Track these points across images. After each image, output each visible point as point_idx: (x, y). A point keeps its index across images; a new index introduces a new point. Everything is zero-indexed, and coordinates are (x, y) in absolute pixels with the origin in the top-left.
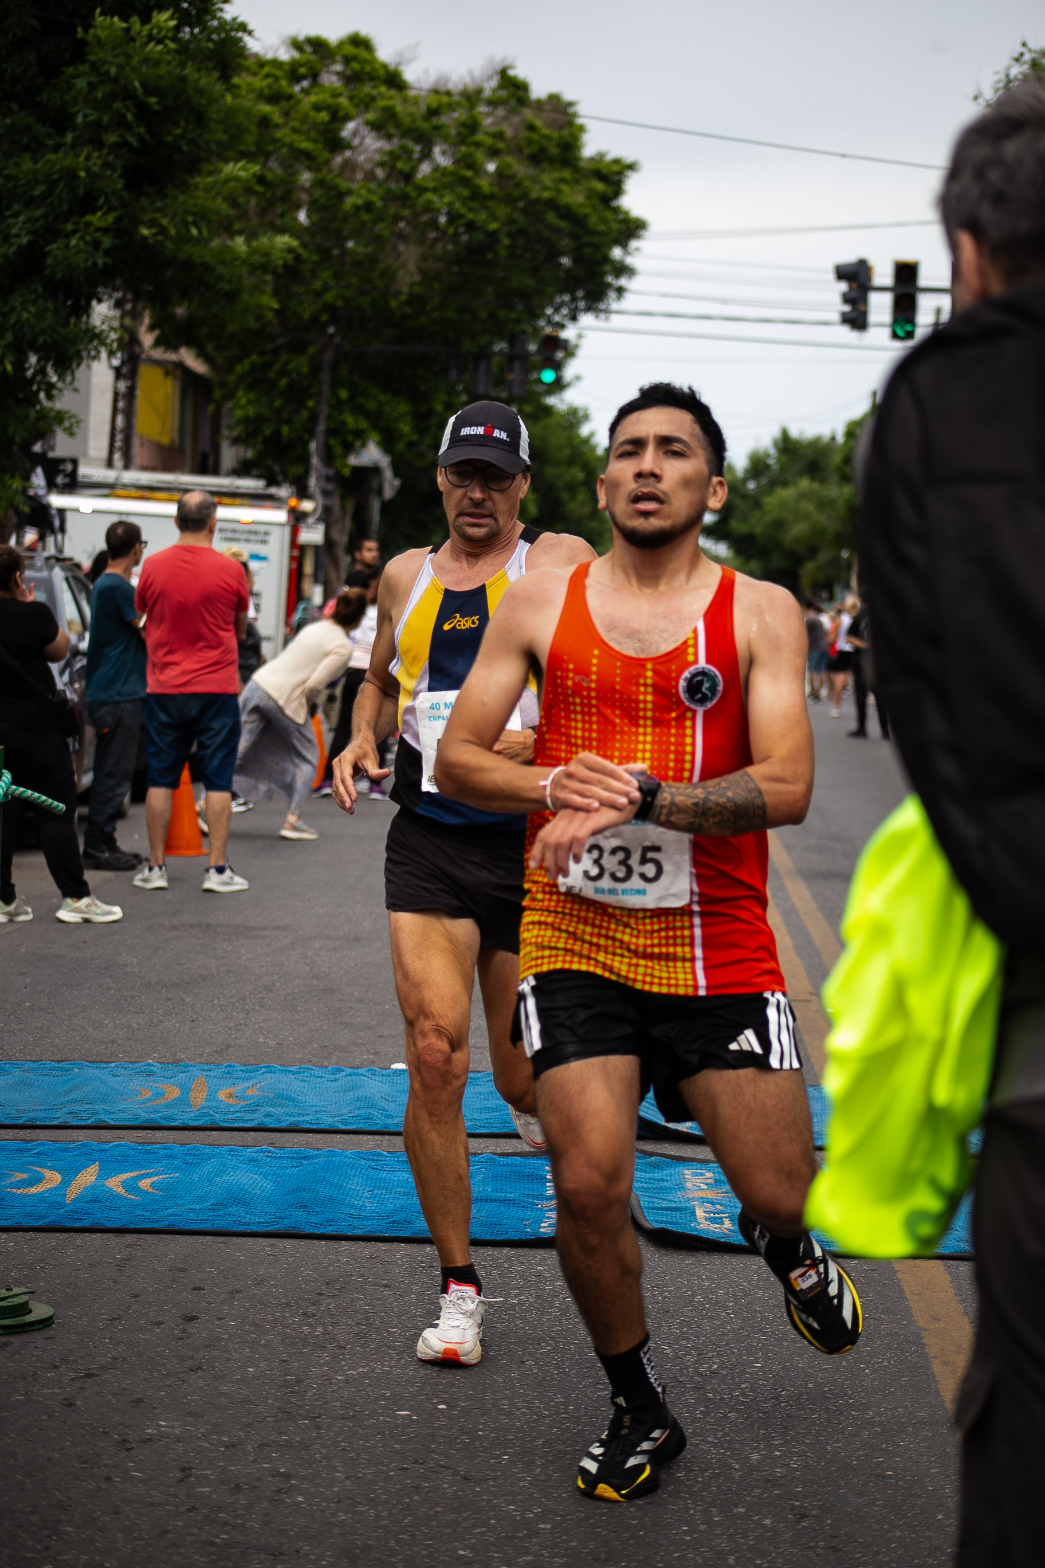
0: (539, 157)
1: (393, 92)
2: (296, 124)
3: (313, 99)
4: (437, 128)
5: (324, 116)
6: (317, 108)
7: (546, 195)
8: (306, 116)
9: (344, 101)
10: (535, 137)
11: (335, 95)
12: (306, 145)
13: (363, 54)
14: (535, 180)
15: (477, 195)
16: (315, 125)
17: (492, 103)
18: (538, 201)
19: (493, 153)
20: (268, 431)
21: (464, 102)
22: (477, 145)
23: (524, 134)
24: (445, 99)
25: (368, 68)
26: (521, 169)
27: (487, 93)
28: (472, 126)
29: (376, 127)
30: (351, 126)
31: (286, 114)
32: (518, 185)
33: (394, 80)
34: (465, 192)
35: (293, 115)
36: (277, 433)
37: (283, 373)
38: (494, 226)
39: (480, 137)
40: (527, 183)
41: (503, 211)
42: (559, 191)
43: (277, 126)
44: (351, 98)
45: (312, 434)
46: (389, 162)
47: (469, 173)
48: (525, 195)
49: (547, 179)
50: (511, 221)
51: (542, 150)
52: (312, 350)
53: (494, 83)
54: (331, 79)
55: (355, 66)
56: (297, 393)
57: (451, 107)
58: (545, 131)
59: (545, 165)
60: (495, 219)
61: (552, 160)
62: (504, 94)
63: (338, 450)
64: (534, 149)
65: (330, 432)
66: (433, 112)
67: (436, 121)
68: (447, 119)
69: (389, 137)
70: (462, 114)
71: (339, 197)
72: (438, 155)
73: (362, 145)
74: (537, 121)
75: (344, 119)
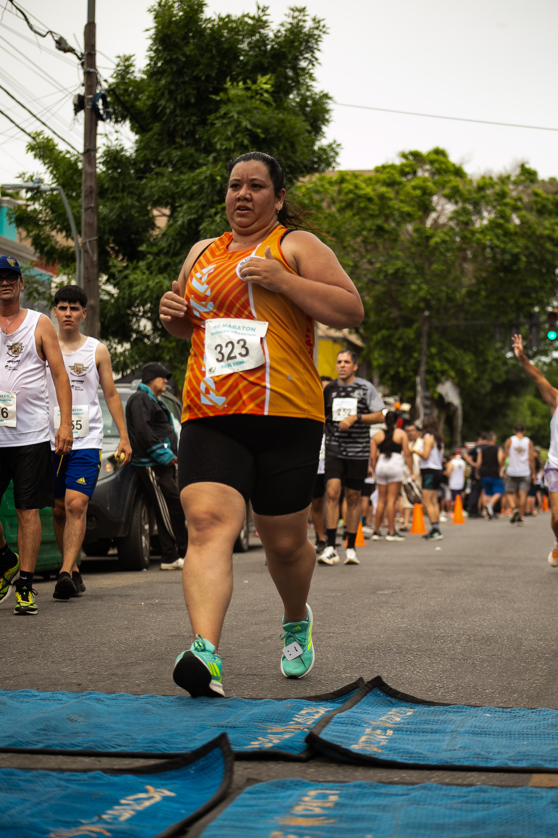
0: (542, 211)
1: (458, 179)
2: (402, 197)
3: (413, 183)
4: (483, 197)
5: (418, 192)
6: (415, 188)
7: (546, 232)
8: (408, 194)
9: (430, 184)
10: (539, 199)
11: (425, 180)
12: (408, 209)
13: (441, 158)
14: (540, 224)
15: (507, 233)
16: (413, 197)
17: (515, 183)
18: (541, 236)
19: (516, 209)
20: (392, 372)
21: (500, 183)
22: (506, 205)
23: (534, 198)
24: (488, 181)
25: (443, 166)
26: (532, 217)
27: (513, 178)
28: (503, 195)
29: (449, 198)
30: (435, 198)
31: (397, 193)
32: (530, 227)
33: (459, 172)
34: (500, 232)
35: (401, 192)
36: (397, 373)
37: (399, 339)
38: (516, 250)
39: (507, 200)
40: (535, 226)
41: (522, 242)
42: (554, 230)
43: (391, 199)
44: (435, 183)
45: (417, 373)
46: (456, 217)
47: (501, 221)
48: (534, 233)
49: (547, 223)
50: (527, 248)
51: (544, 206)
52: (416, 325)
53: (517, 172)
54: (423, 173)
55: (437, 165)
56: (408, 350)
57: (492, 185)
58: (544, 195)
59: (547, 216)
60: (518, 246)
61: (550, 213)
62: (523, 178)
63: (432, 382)
64: (539, 206)
65: (429, 372)
66: (481, 188)
67: (482, 193)
68: (489, 192)
69: (456, 203)
70: (498, 188)
71: (428, 238)
72: (485, 214)
73: (443, 209)
74: (540, 191)
75: (431, 194)
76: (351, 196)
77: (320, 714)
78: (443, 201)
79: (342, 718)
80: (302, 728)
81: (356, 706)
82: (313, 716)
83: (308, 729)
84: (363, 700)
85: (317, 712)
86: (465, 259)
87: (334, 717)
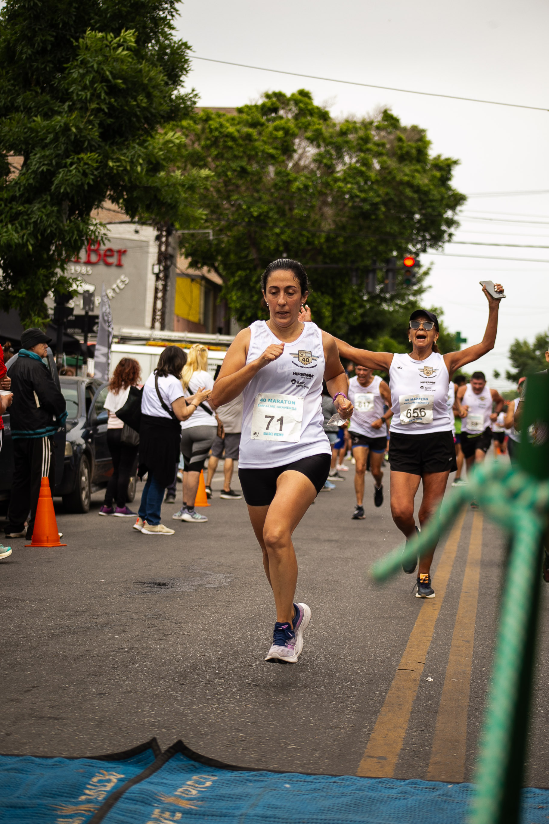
0: (403, 158)
1: (323, 122)
2: (265, 139)
4: (347, 142)
5: (280, 133)
6: (277, 129)
7: (406, 178)
8: (271, 134)
9: (293, 126)
10: (403, 145)
11: (289, 123)
12: (271, 151)
13: (305, 99)
14: (400, 170)
16: (276, 138)
17: (378, 128)
18: (401, 182)
19: (378, 155)
21: (363, 128)
22: (368, 150)
23: (396, 144)
24: (351, 125)
25: (308, 108)
26: (392, 163)
27: (375, 124)
28: (366, 140)
29: (311, 140)
30: (297, 141)
31: (260, 134)
32: (391, 173)
33: (324, 116)
35: (264, 134)
39: (370, 146)
40: (395, 172)
42: (413, 177)
43: (256, 140)
44: (297, 125)
46: (318, 160)
47: (363, 168)
48: (394, 178)
49: (407, 170)
50: (387, 196)
51: (407, 153)
53: (380, 118)
54: (286, 114)
55: (301, 106)
57: (355, 130)
58: (408, 142)
59: (407, 162)
60: (378, 195)
61: (411, 159)
62: (386, 123)
64: (402, 153)
66: (343, 133)
67: (344, 138)
68: (351, 137)
69: (319, 146)
70: (361, 133)
71: (289, 182)
72: (347, 159)
73: (304, 152)
74: (403, 137)
75: (294, 136)
77: (111, 785)
78: (304, 143)
79: (137, 793)
82: (104, 787)
85: (109, 781)
86: (325, 203)
87: (127, 791)
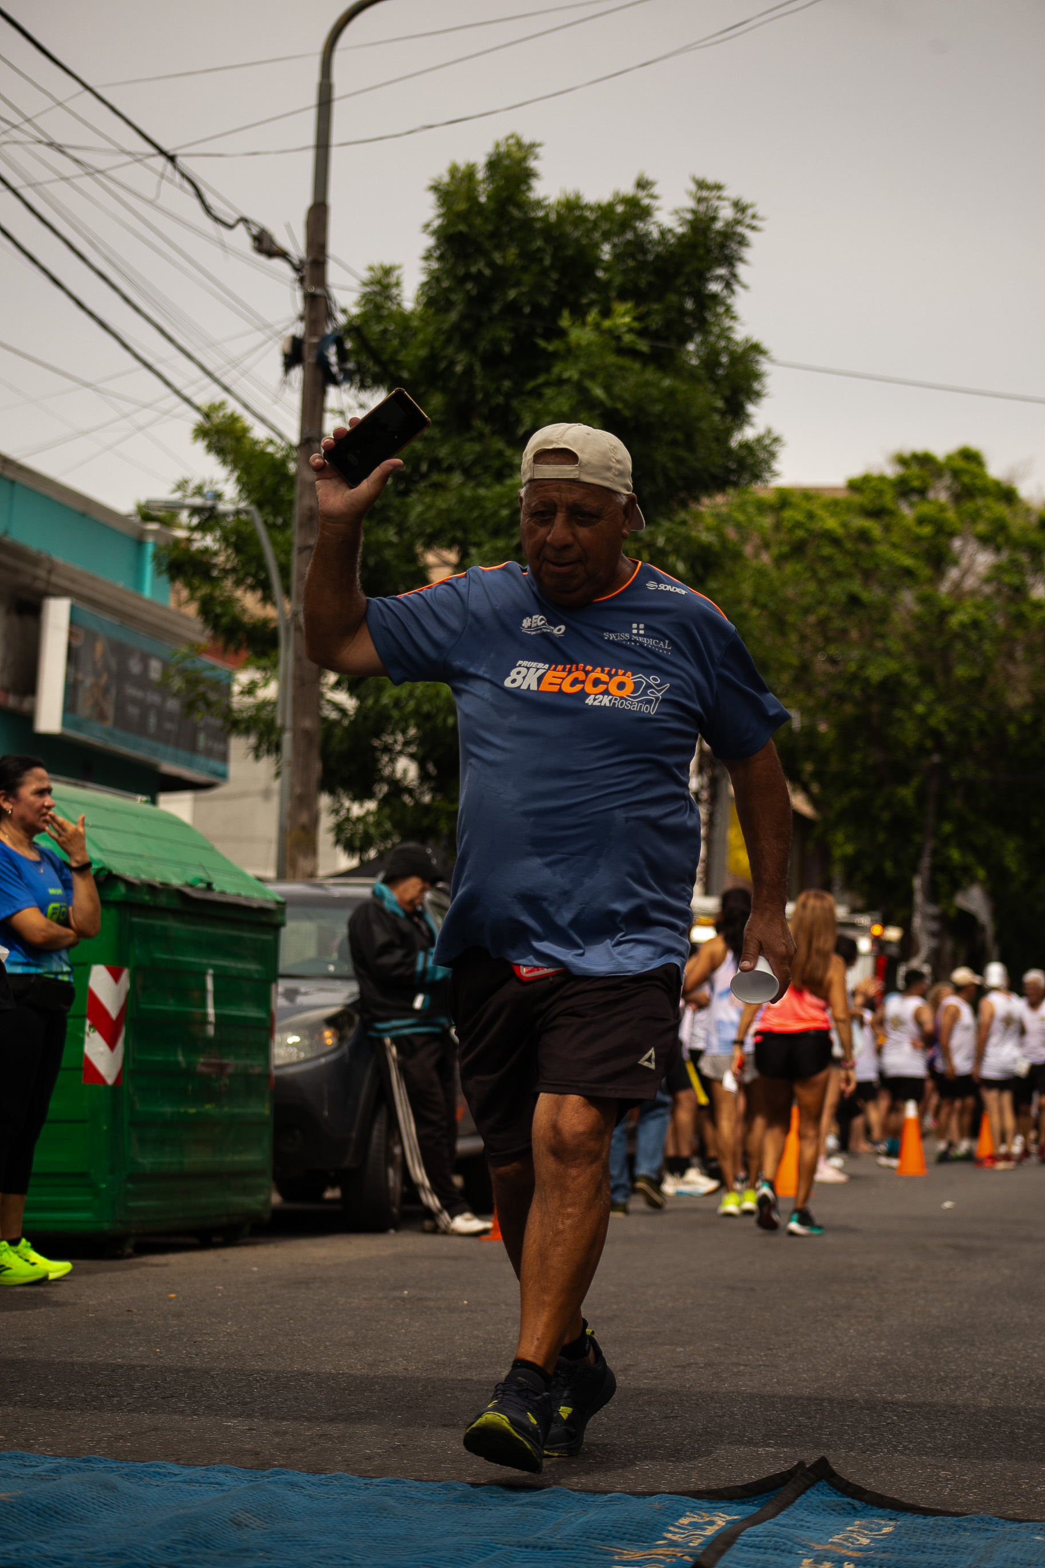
1: (1005, 507)
2: (896, 539)
3: (920, 512)
5: (928, 530)
6: (921, 521)
8: (907, 532)
9: (951, 515)
11: (942, 509)
12: (908, 562)
13: (972, 467)
16: (918, 539)
20: (870, 868)
25: (977, 484)
29: (986, 541)
30: (957, 544)
31: (887, 529)
33: (1008, 495)
35: (894, 530)
36: (880, 871)
37: (885, 807)
44: (959, 513)
45: (915, 870)
46: (996, 577)
52: (915, 783)
54: (939, 494)
55: (965, 480)
56: (902, 827)
63: (945, 887)
65: (935, 869)
69: (998, 549)
71: (945, 615)
73: (972, 563)
75: (952, 535)
76: (800, 533)
77: (716, 1528)
78: (972, 547)
79: (757, 1536)
80: (680, 1555)
81: (784, 1512)
82: (704, 1529)
83: (691, 1556)
84: (798, 1501)
85: (712, 1523)
86: (1012, 658)
87: (742, 1534)
